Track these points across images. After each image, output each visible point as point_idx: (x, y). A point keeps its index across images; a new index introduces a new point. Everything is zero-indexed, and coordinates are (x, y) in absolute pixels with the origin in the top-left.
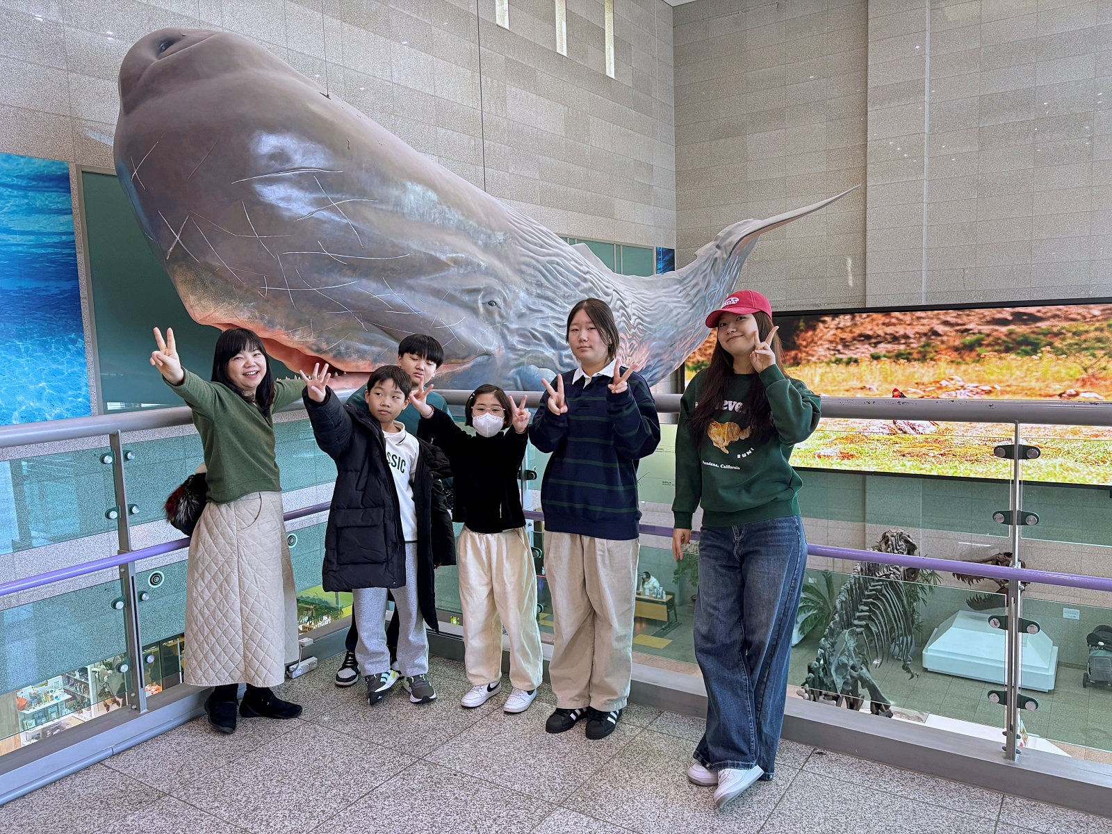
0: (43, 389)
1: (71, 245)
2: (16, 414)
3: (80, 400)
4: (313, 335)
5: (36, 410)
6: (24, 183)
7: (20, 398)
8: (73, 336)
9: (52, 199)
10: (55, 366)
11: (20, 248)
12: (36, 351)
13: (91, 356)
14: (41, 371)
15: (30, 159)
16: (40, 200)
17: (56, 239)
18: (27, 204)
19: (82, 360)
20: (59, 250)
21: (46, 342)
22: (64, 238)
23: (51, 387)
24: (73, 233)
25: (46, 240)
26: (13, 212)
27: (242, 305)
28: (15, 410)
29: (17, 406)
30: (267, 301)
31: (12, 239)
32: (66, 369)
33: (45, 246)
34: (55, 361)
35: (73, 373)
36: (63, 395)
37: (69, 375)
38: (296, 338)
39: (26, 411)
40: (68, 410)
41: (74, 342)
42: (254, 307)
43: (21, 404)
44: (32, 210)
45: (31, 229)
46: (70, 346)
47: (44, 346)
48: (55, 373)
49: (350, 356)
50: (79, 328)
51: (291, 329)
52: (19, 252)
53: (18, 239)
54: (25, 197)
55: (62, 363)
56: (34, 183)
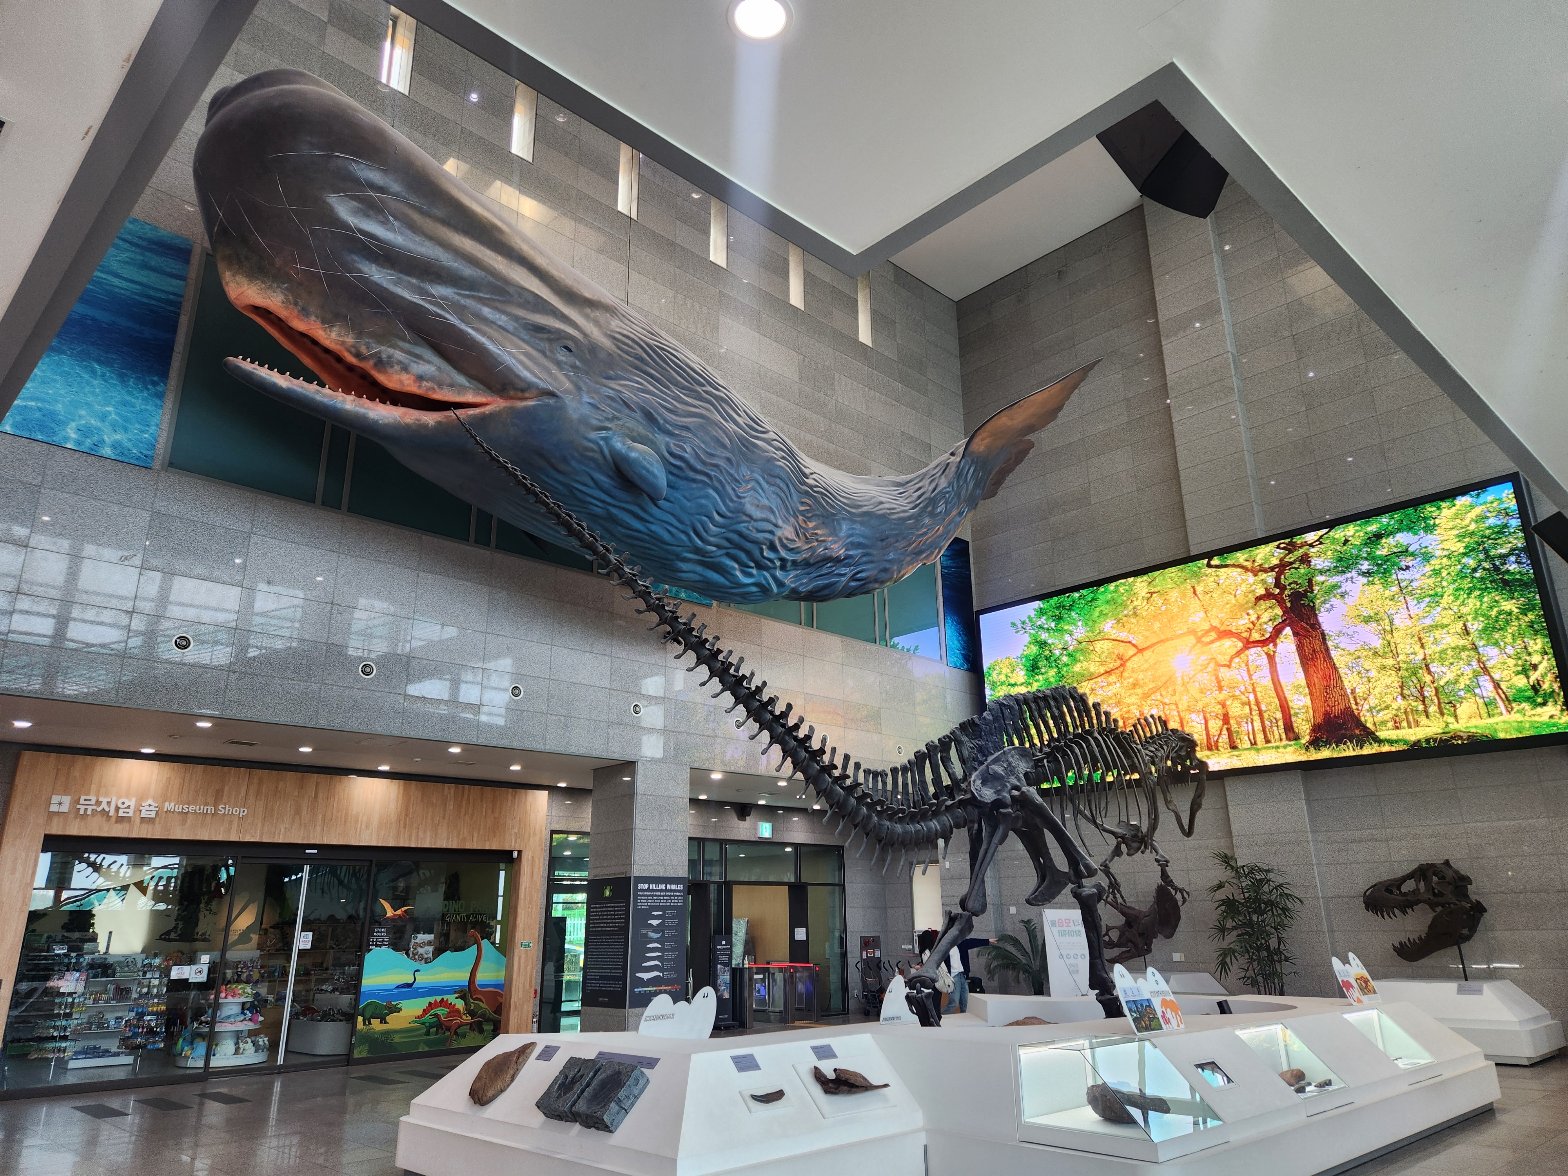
0: (110, 413)
1: (178, 305)
2: (73, 425)
3: (146, 436)
4: (351, 335)
5: (95, 428)
6: (144, 244)
7: (83, 412)
8: (156, 378)
9: (171, 265)
10: (128, 398)
11: (123, 292)
12: (111, 378)
13: (169, 403)
14: (112, 397)
15: (156, 228)
16: (155, 260)
17: (163, 296)
18: (143, 261)
19: (159, 402)
20: (163, 305)
21: (126, 375)
22: (171, 297)
23: (118, 414)
24: (181, 296)
25: (152, 293)
26: (126, 263)
27: (275, 285)
28: (73, 420)
29: (77, 417)
30: (300, 284)
31: (116, 282)
32: (139, 404)
33: (149, 297)
34: (130, 393)
35: (146, 410)
36: (127, 425)
37: (142, 410)
38: (334, 335)
39: (85, 426)
40: (130, 440)
41: (155, 384)
42: (286, 289)
43: (81, 417)
44: (145, 266)
45: (139, 280)
46: (150, 387)
47: (122, 378)
48: (125, 404)
49: (392, 367)
50: (164, 375)
51: (328, 321)
52: (121, 294)
53: (124, 284)
54: (143, 255)
55: (137, 398)
56: (154, 247)
